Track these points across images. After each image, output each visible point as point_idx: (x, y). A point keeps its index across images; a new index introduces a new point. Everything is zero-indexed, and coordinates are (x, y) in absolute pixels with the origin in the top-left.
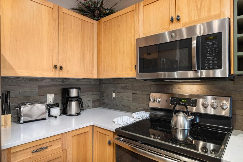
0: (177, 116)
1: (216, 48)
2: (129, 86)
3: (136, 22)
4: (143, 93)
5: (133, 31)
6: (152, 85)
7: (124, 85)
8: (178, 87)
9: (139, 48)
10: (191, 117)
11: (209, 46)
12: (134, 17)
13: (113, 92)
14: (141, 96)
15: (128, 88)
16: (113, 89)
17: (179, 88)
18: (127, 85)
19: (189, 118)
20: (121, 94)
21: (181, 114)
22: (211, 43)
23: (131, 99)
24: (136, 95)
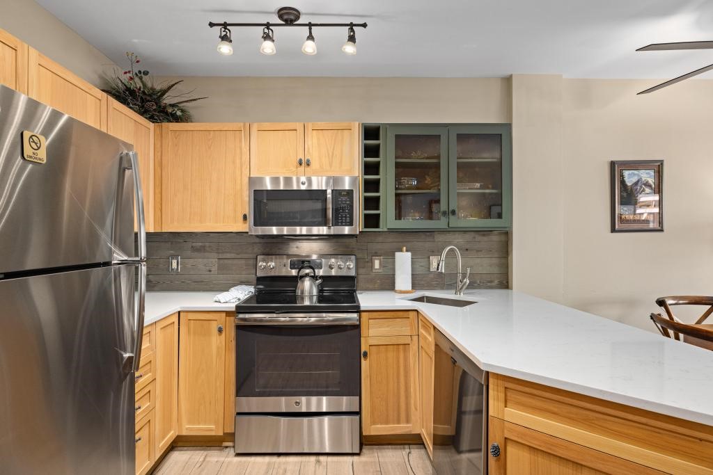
0: (303, 282)
1: (348, 204)
2: (210, 247)
3: (245, 150)
4: (239, 256)
5: (238, 161)
6: (255, 243)
7: (200, 244)
8: (295, 246)
9: (255, 191)
10: (319, 281)
11: (342, 201)
12: (241, 141)
13: (172, 258)
14: (235, 262)
15: (208, 249)
16: (172, 252)
17: (297, 247)
18: (207, 244)
19: (317, 282)
20: (191, 261)
21: (307, 279)
22: (344, 199)
23: (215, 269)
24: (226, 261)
